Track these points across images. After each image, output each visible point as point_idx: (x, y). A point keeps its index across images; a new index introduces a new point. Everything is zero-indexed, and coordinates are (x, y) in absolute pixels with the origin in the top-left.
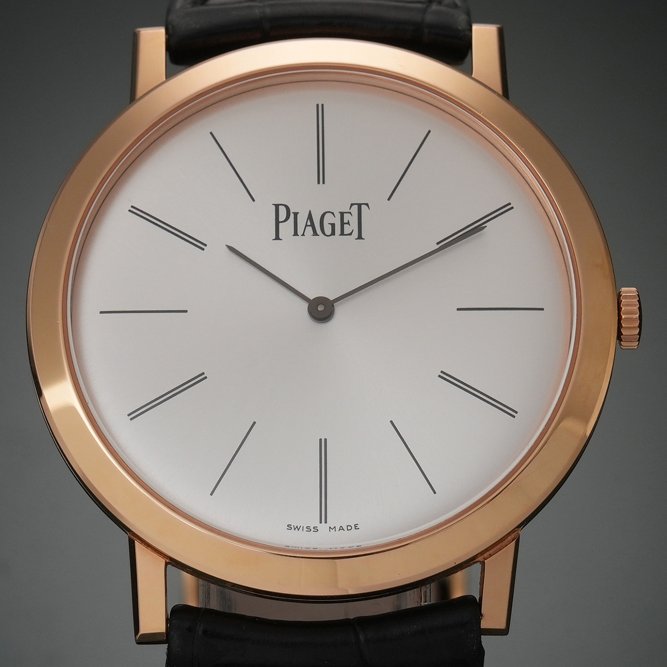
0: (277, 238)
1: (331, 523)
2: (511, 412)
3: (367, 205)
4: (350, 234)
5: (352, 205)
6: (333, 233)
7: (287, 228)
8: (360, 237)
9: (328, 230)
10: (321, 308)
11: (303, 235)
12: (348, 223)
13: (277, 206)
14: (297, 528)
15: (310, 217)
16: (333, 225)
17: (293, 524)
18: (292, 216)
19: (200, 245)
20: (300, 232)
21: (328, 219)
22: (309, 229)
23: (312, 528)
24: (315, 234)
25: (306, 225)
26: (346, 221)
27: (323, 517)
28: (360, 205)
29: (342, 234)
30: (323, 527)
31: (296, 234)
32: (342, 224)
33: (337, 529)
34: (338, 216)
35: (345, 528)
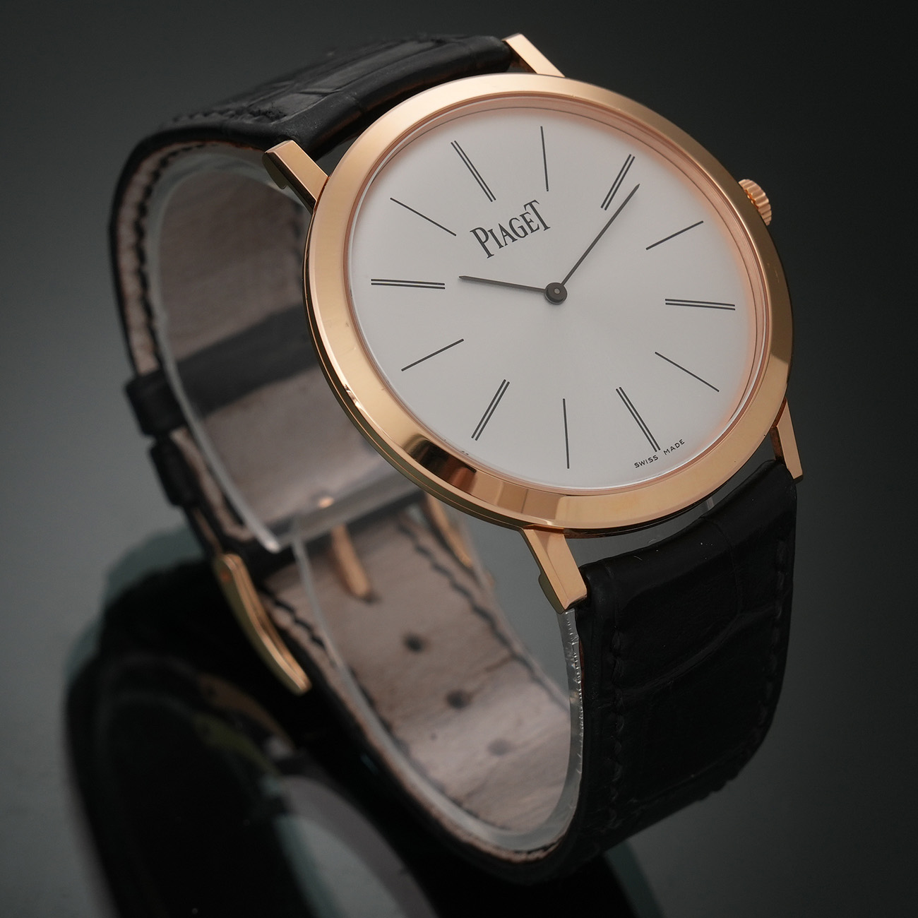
0: (490, 255)
1: (663, 448)
2: (730, 307)
3: (535, 201)
4: (538, 228)
5: (525, 206)
6: (526, 234)
7: (491, 244)
8: (546, 228)
9: (521, 233)
10: (557, 291)
11: (506, 244)
12: (531, 221)
13: (474, 231)
14: (642, 463)
15: (502, 229)
16: (522, 227)
17: (639, 461)
18: (489, 234)
19: (440, 286)
20: (503, 244)
21: (516, 224)
22: (507, 238)
23: (652, 458)
24: (514, 240)
25: (504, 236)
26: (529, 220)
27: (656, 447)
28: (530, 204)
29: (532, 231)
30: (659, 454)
31: (501, 246)
32: (528, 223)
33: (670, 450)
34: (521, 218)
35: (675, 447)
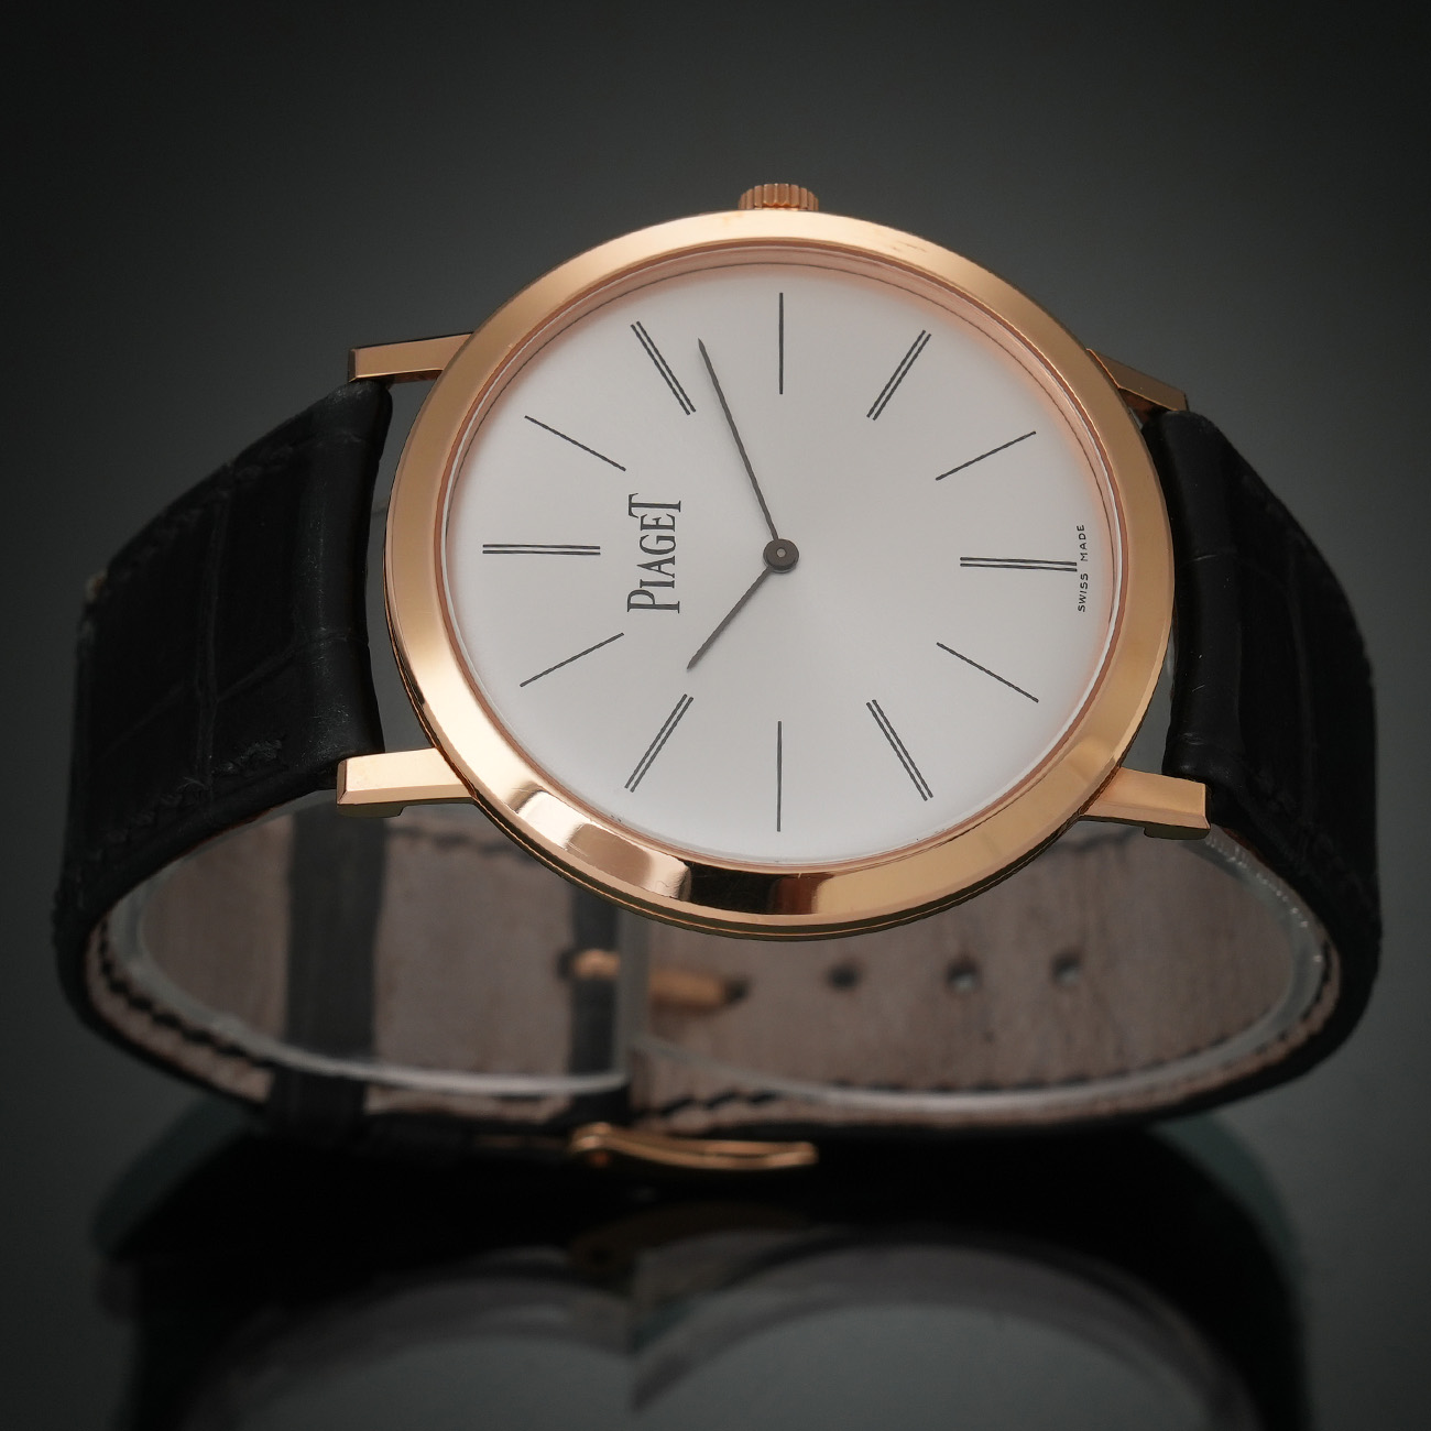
0: (676, 607)
1: (1076, 558)
3: (631, 497)
4: (673, 518)
5: (631, 514)
6: (672, 539)
7: (662, 596)
8: (678, 507)
9: (667, 545)
10: (781, 553)
11: (673, 576)
12: (657, 520)
13: (630, 606)
14: (1082, 599)
15: (648, 566)
16: (660, 538)
17: (1077, 604)
18: (644, 588)
19: (685, 703)
20: (669, 579)
21: (650, 543)
22: (664, 567)
23: (1083, 582)
24: (672, 560)
25: (659, 571)
26: (654, 523)
27: (1070, 567)
28: (632, 505)
29: (672, 528)
30: (1082, 568)
31: (671, 584)
32: (657, 527)
33: (1084, 551)
34: (645, 532)
35: (1084, 541)
